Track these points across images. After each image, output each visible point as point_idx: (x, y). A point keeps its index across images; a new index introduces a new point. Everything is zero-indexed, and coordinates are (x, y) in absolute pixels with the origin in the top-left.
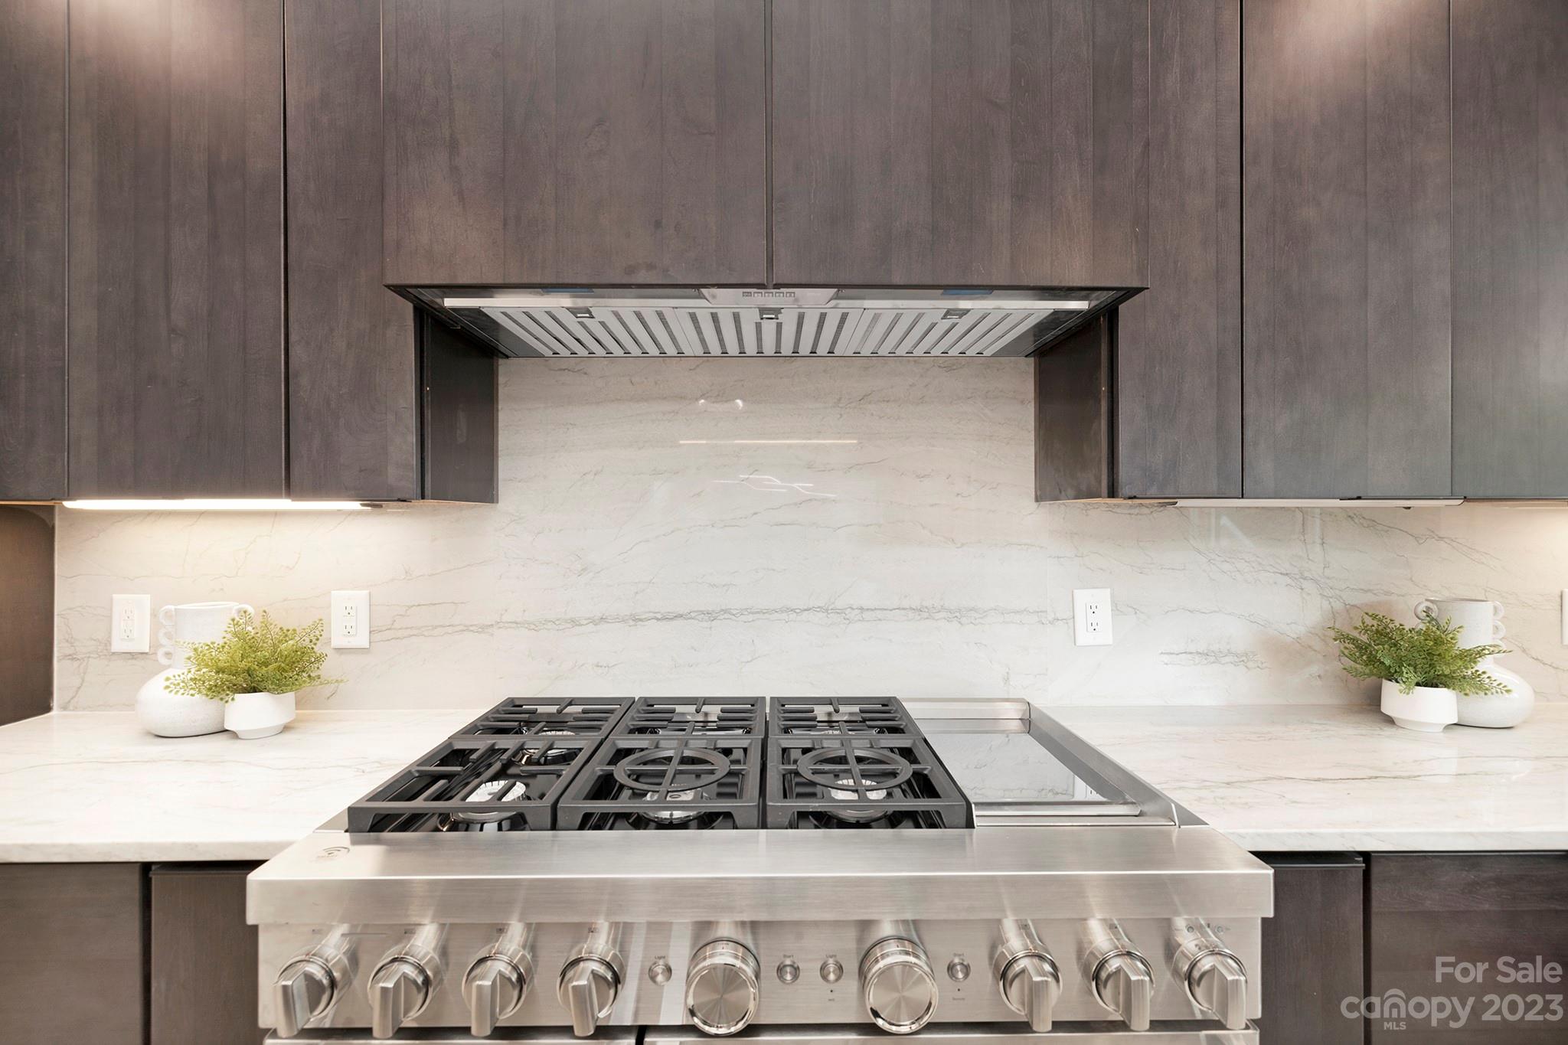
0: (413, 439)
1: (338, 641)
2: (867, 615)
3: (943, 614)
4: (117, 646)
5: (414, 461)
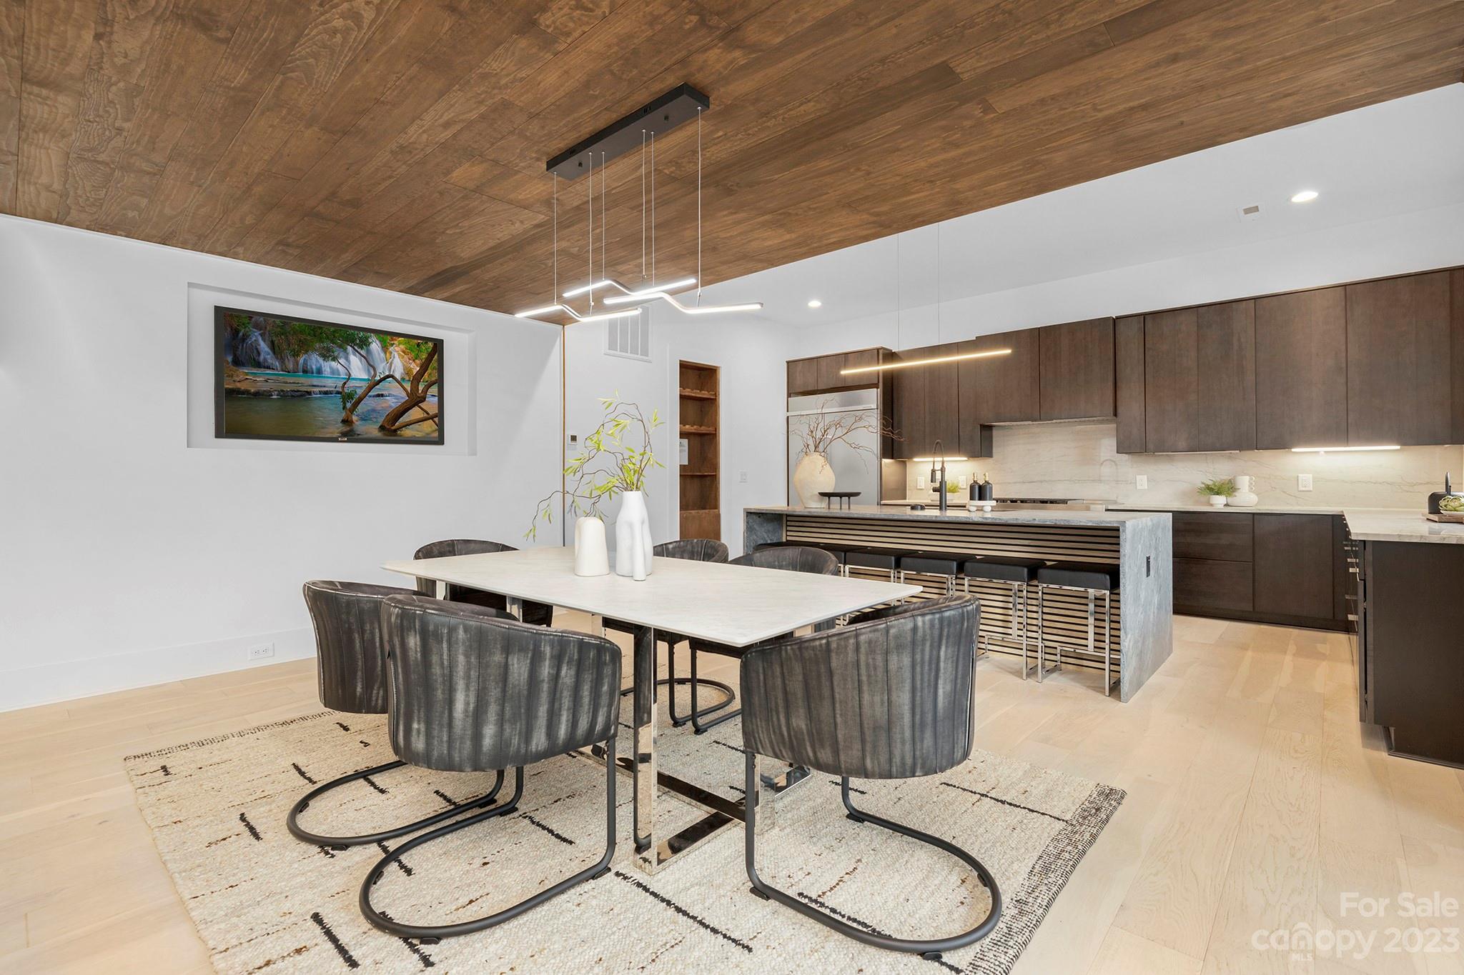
0: (979, 447)
2: (1080, 481)
4: (919, 487)
5: (980, 451)
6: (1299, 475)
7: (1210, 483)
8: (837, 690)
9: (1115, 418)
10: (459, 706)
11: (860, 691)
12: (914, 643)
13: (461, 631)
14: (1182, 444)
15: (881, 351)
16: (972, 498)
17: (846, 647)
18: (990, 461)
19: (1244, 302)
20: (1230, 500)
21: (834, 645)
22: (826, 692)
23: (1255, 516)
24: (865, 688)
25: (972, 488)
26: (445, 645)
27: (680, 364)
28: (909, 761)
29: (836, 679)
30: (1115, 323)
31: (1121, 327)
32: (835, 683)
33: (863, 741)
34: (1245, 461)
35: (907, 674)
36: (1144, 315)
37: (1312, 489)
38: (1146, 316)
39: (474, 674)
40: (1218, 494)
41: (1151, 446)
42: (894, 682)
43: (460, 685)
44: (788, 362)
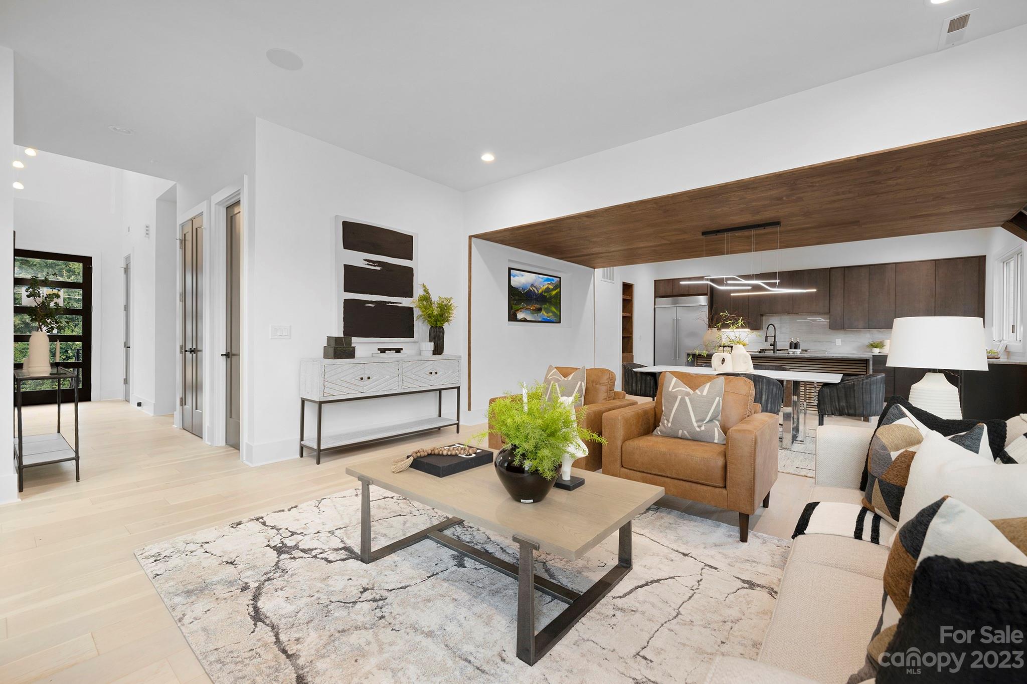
7: (872, 343)
8: (856, 394)
9: (829, 313)
10: (763, 399)
11: (863, 395)
12: (877, 382)
13: (765, 380)
16: (791, 348)
17: (860, 384)
20: (882, 350)
21: (856, 384)
22: (852, 395)
24: (864, 394)
25: (791, 344)
26: (761, 383)
27: (623, 284)
28: (874, 412)
29: (856, 392)
32: (855, 393)
33: (863, 407)
35: (875, 390)
36: (844, 267)
39: (767, 391)
40: (876, 347)
41: (846, 326)
42: (872, 392)
43: (764, 393)
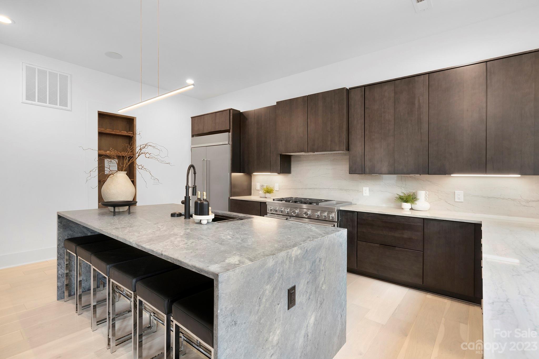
0: (280, 168)
1: (276, 190)
2: (334, 190)
3: (344, 190)
4: (257, 189)
5: (280, 170)
6: (456, 191)
7: (402, 195)
9: (347, 152)
14: (385, 169)
15: (231, 111)
18: (290, 175)
19: (422, 76)
20: (413, 208)
23: (425, 221)
27: (99, 114)
30: (348, 92)
31: (352, 94)
34: (423, 181)
36: (365, 86)
37: (463, 201)
38: (365, 87)
40: (406, 201)
41: (367, 170)
44: (192, 118)
